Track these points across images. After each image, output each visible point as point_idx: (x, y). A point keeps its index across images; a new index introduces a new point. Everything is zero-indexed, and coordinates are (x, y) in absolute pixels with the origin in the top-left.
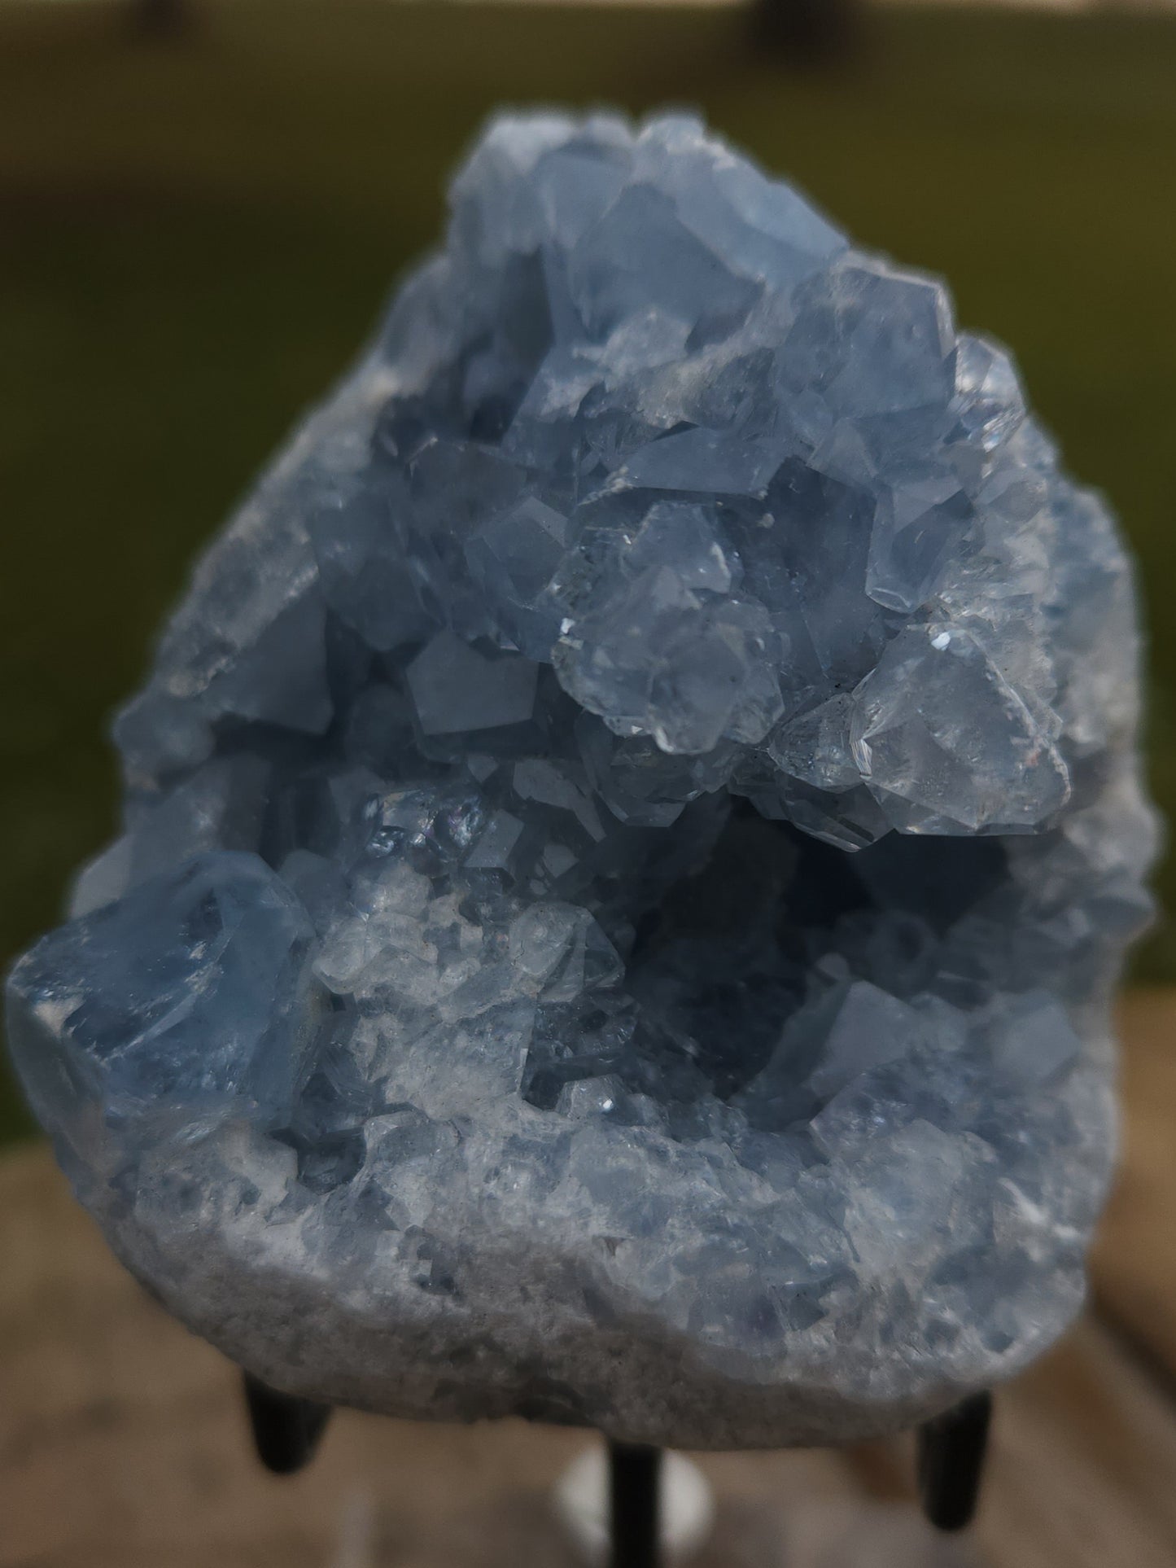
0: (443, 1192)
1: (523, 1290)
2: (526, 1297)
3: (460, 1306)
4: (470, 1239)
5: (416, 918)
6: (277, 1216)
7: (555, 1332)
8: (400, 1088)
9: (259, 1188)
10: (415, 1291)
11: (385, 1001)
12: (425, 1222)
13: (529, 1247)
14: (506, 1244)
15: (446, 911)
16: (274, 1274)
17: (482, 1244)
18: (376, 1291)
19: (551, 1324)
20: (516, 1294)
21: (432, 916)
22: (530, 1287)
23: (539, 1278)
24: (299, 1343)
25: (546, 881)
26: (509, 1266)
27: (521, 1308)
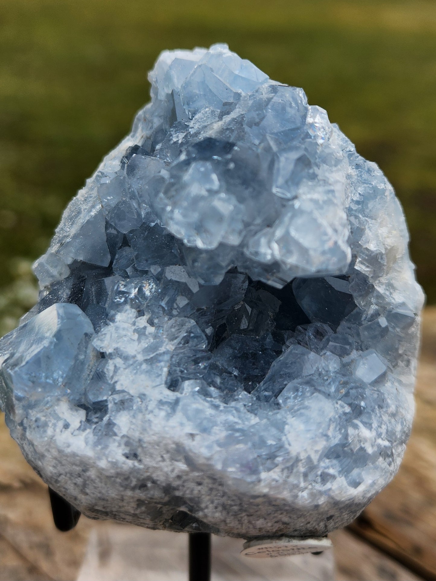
0: (134, 421)
1: (162, 457)
2: (164, 460)
3: (140, 465)
4: (142, 436)
5: (131, 324)
6: (76, 432)
7: (174, 475)
8: (122, 385)
9: (70, 423)
10: (124, 459)
11: (118, 353)
12: (127, 432)
13: (164, 438)
14: (155, 438)
15: (143, 321)
16: (74, 455)
17: (147, 438)
18: (110, 459)
19: (173, 471)
20: (160, 459)
21: (137, 324)
22: (165, 456)
23: (168, 452)
24: (85, 485)
25: (178, 309)
26: (156, 447)
27: (162, 464)
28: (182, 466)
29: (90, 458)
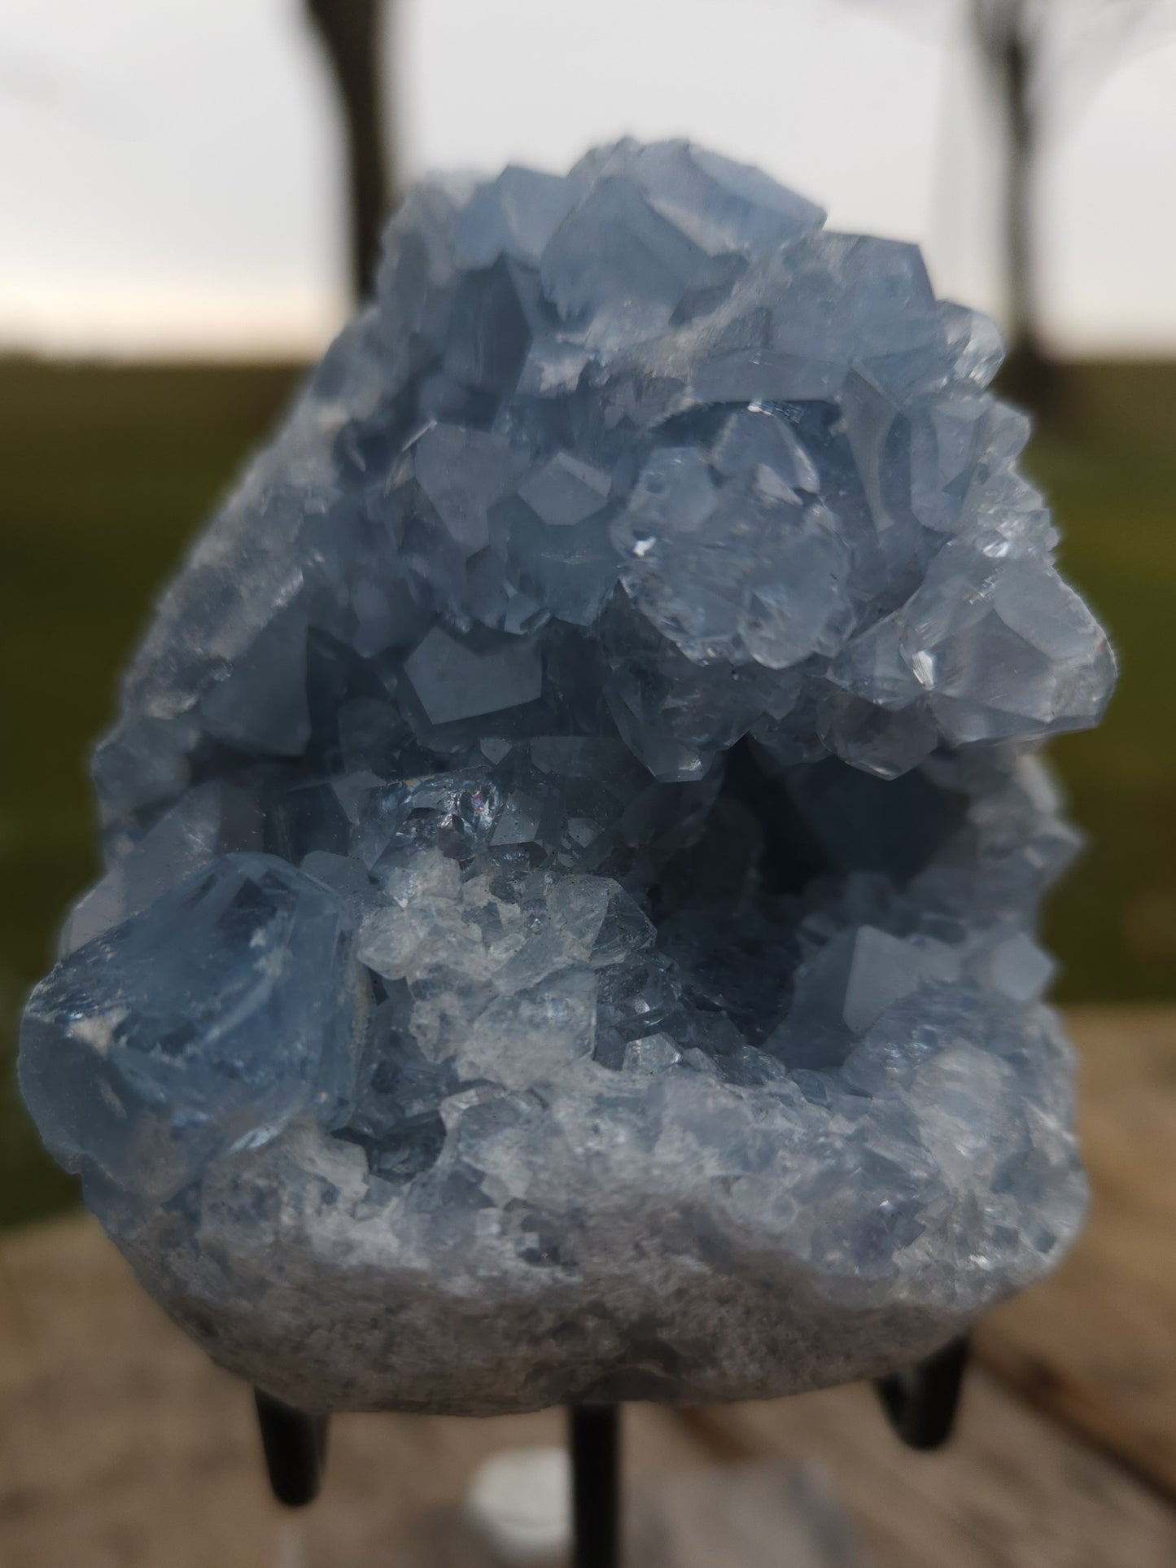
0: (539, 1160)
1: (637, 1246)
2: (641, 1254)
3: (570, 1275)
4: (580, 1201)
5: (454, 899)
6: (362, 1211)
7: (671, 1287)
8: (471, 1064)
9: (338, 1186)
10: (523, 1265)
11: (440, 980)
12: (527, 1192)
13: (644, 1199)
14: (619, 1199)
15: (480, 892)
16: (368, 1271)
17: (594, 1202)
18: (482, 1272)
19: (666, 1278)
20: (630, 1253)
21: (466, 898)
22: (644, 1243)
23: (655, 1231)
24: (389, 1346)
25: (574, 853)
26: (623, 1223)
27: (635, 1266)
28: (691, 1263)
29: (416, 1274)
